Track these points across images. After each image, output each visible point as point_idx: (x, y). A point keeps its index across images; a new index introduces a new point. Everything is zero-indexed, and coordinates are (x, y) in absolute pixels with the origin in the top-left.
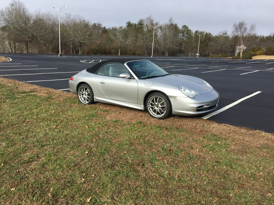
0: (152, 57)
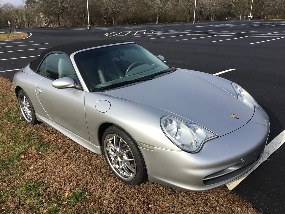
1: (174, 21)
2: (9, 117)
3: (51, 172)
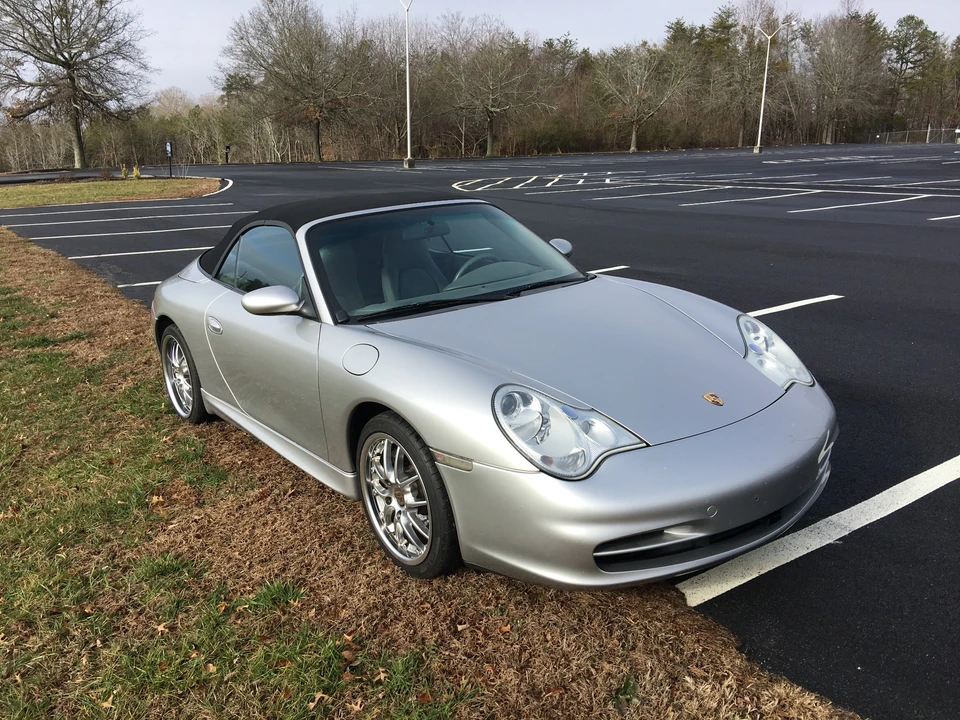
0: (756, 151)
1: (691, 144)
2: (134, 401)
3: (222, 538)
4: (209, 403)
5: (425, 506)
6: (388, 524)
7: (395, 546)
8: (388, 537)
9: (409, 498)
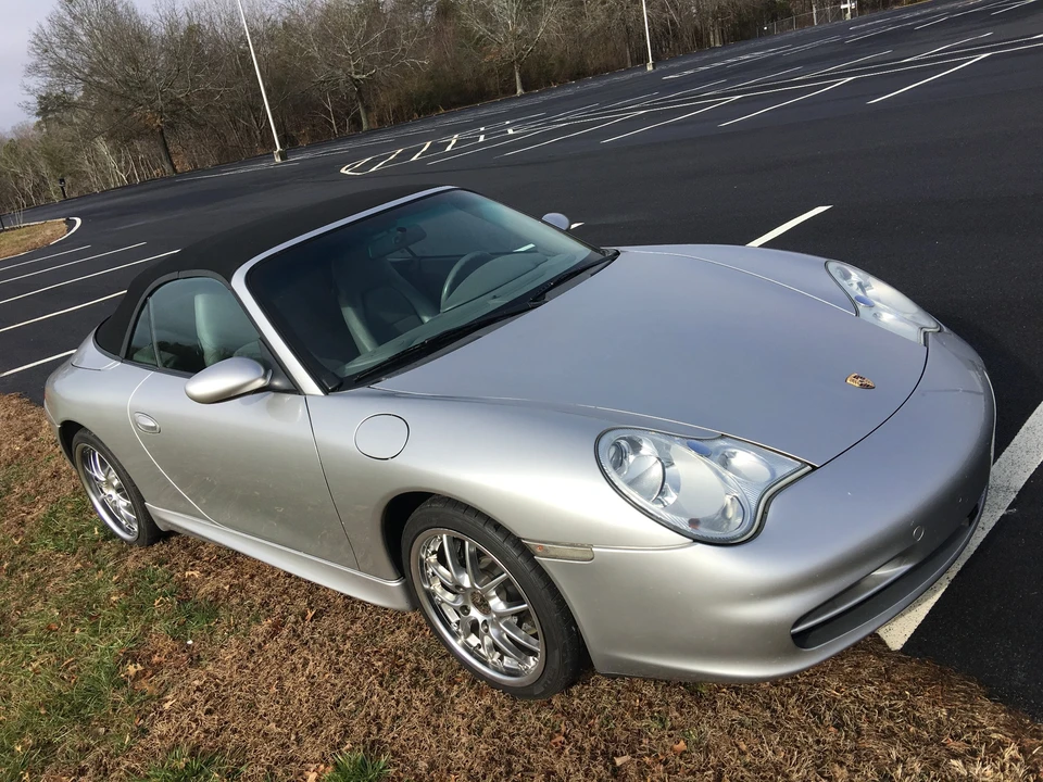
0: (650, 68)
1: (579, 74)
2: (56, 533)
3: (243, 705)
4: (161, 519)
5: (526, 611)
6: (467, 636)
7: (485, 663)
8: (471, 654)
9: (497, 604)
